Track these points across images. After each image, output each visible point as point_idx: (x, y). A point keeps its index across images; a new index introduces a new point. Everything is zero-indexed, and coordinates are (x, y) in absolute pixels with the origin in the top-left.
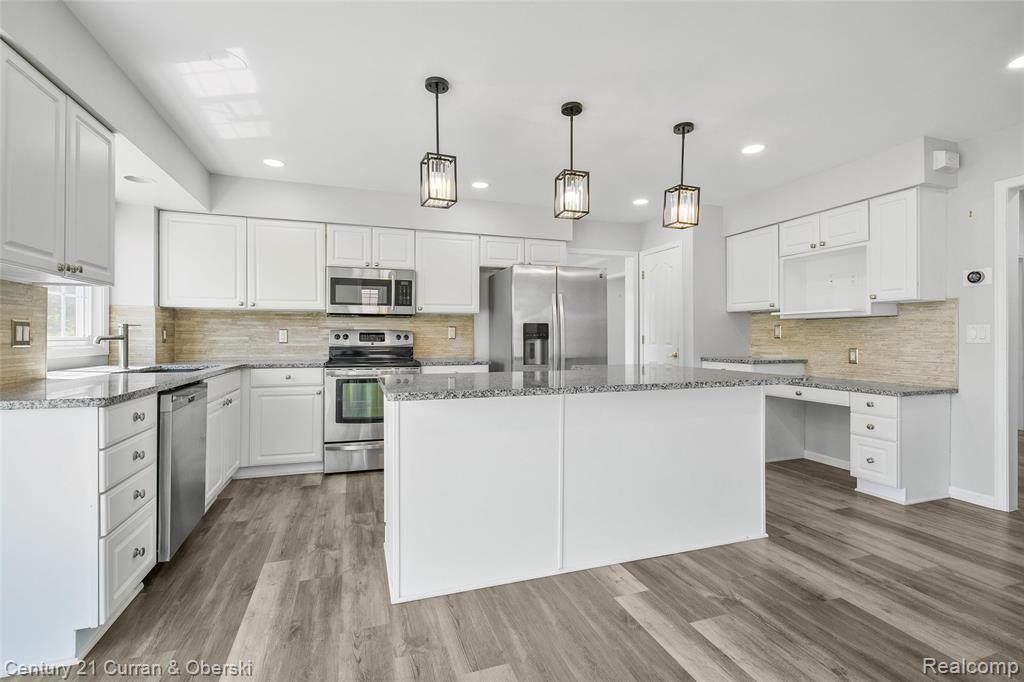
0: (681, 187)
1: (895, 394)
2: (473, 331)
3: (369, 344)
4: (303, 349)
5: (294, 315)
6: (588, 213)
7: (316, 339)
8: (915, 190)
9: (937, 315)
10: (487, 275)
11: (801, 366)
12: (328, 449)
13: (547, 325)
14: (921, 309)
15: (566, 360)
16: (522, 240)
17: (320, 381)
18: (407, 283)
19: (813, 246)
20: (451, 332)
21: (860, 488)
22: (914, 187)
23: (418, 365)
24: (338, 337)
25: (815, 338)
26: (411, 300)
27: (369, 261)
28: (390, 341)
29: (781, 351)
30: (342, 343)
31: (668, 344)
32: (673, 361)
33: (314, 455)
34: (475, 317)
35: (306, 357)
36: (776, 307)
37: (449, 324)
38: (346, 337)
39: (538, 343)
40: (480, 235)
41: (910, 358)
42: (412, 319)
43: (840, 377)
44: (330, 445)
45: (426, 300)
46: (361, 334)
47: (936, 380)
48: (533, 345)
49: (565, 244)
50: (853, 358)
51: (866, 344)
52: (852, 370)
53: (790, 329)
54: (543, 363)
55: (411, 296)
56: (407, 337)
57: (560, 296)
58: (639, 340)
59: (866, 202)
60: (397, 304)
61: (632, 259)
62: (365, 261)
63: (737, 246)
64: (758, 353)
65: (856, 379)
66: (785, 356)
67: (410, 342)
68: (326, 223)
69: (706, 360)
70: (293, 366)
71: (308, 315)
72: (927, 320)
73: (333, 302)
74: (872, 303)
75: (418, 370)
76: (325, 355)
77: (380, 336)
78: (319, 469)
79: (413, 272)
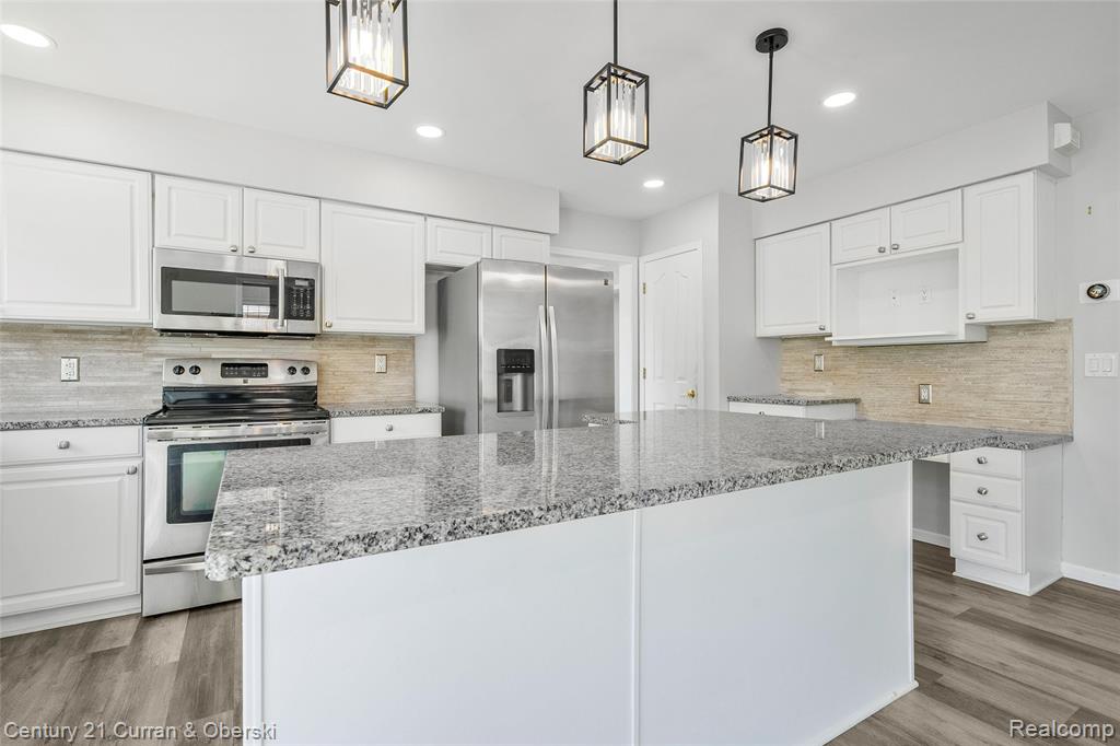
0: (771, 131)
1: (1022, 447)
2: (413, 361)
3: (239, 382)
4: (112, 391)
5: (92, 332)
6: (646, 148)
7: (138, 374)
8: (1031, 174)
9: (1041, 340)
10: (436, 279)
11: (852, 407)
12: (150, 572)
13: (532, 351)
14: (1020, 333)
15: (560, 402)
16: (488, 229)
17: (135, 450)
18: (306, 284)
19: (881, 251)
20: (380, 363)
21: (961, 571)
22: (1028, 170)
23: (326, 416)
24: (179, 370)
25: (871, 370)
26: (312, 311)
27: (238, 244)
28: (277, 376)
29: (823, 387)
30: (187, 379)
31: (681, 378)
32: (689, 402)
33: (121, 584)
34: (417, 339)
35: (117, 405)
36: (828, 331)
37: (378, 350)
38: (196, 370)
39: (517, 379)
40: (426, 216)
41: (1006, 397)
42: (315, 342)
43: (906, 421)
44: (152, 565)
45: (338, 311)
46: (224, 365)
47: (1042, 424)
48: (510, 381)
49: (548, 237)
50: (924, 395)
51: (943, 379)
52: (924, 411)
53: (835, 359)
54: (525, 408)
55: (312, 304)
56: (306, 371)
57: (551, 309)
58: (639, 374)
59: (959, 190)
60: (288, 316)
61: (631, 266)
62: (230, 243)
63: (770, 251)
64: (791, 390)
65: (928, 423)
66: (829, 394)
67: (311, 379)
68: (153, 173)
69: (736, 400)
70: (76, 425)
71: (123, 333)
72: (1029, 347)
73: (167, 308)
74: (967, 325)
75: (325, 424)
76: (155, 402)
77: (260, 368)
78: (132, 607)
79: (317, 266)
